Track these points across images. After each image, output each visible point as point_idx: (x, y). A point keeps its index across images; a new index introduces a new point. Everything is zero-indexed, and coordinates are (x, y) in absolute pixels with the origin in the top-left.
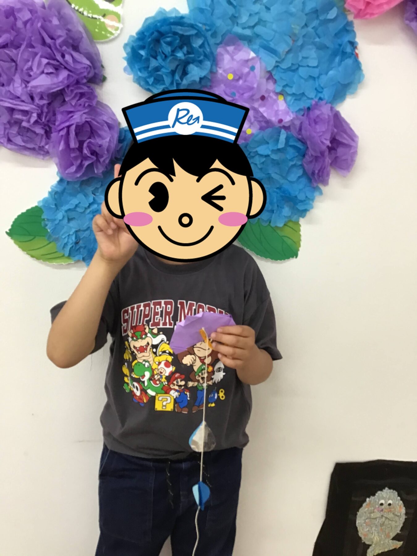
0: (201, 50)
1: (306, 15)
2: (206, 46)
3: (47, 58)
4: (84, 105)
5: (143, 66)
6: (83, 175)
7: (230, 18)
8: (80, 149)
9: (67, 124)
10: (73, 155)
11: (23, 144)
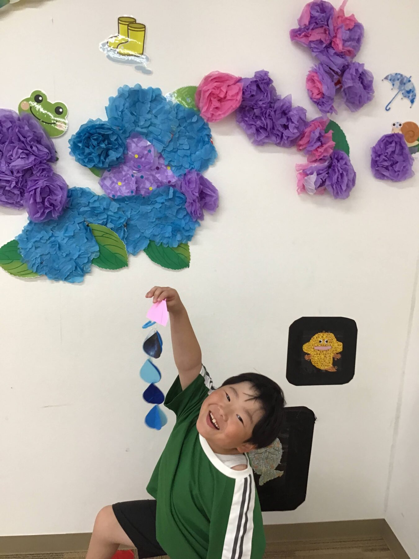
0: (116, 142)
1: (179, 120)
2: (120, 140)
3: (21, 149)
4: (45, 176)
5: (81, 152)
6: (45, 219)
7: (133, 123)
8: (43, 202)
9: (35, 187)
10: (38, 206)
11: (6, 201)
